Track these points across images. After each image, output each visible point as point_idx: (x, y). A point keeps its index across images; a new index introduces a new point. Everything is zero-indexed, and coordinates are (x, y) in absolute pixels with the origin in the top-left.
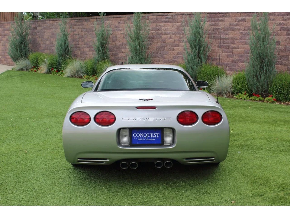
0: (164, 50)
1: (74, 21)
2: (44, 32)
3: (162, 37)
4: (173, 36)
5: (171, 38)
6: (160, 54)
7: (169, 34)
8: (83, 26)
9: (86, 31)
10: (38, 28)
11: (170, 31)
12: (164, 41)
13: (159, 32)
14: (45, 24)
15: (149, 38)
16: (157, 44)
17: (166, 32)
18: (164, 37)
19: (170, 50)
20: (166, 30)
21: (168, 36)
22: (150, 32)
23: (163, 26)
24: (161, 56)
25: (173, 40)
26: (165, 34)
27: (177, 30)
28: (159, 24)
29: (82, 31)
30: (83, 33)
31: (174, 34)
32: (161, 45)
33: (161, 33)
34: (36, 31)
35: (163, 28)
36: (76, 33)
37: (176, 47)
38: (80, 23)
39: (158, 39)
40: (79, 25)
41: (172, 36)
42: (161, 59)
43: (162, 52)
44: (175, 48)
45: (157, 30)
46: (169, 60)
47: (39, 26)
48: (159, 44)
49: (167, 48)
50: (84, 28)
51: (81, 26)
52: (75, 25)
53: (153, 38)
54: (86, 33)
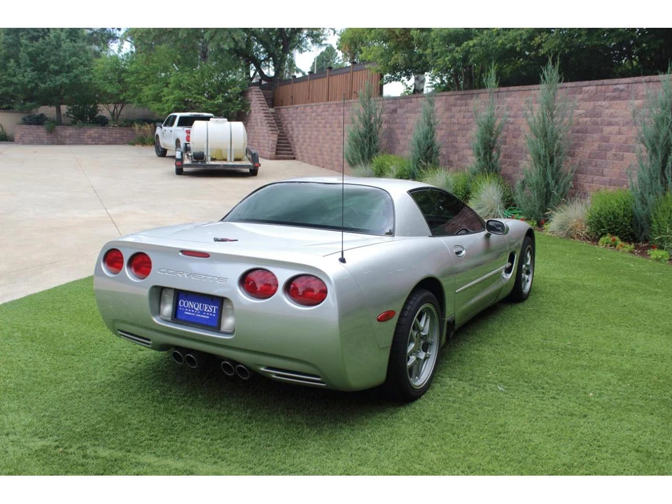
0: (605, 158)
1: (453, 97)
2: (407, 118)
3: (602, 131)
4: (625, 129)
5: (620, 133)
6: (596, 166)
7: (617, 124)
8: (467, 107)
9: (471, 117)
10: (399, 111)
11: (619, 119)
12: (606, 140)
13: (599, 120)
14: (410, 104)
15: (578, 132)
16: (591, 145)
17: (611, 119)
18: (607, 129)
19: (616, 159)
20: (612, 116)
21: (616, 128)
22: (581, 120)
23: (607, 108)
24: (598, 171)
25: (623, 137)
26: (610, 124)
27: (634, 114)
28: (599, 103)
29: (464, 117)
30: (465, 120)
31: (628, 123)
32: (599, 147)
33: (602, 123)
34: (396, 115)
35: (607, 111)
36: (455, 120)
37: (628, 152)
38: (464, 102)
39: (595, 135)
40: (461, 106)
41: (622, 128)
42: (596, 178)
43: (599, 161)
44: (626, 154)
45: (595, 116)
46: (611, 180)
47: (401, 107)
48: (596, 144)
49: (610, 154)
50: (468, 112)
51: (463, 108)
52: (455, 105)
53: (584, 131)
54: (472, 120)
